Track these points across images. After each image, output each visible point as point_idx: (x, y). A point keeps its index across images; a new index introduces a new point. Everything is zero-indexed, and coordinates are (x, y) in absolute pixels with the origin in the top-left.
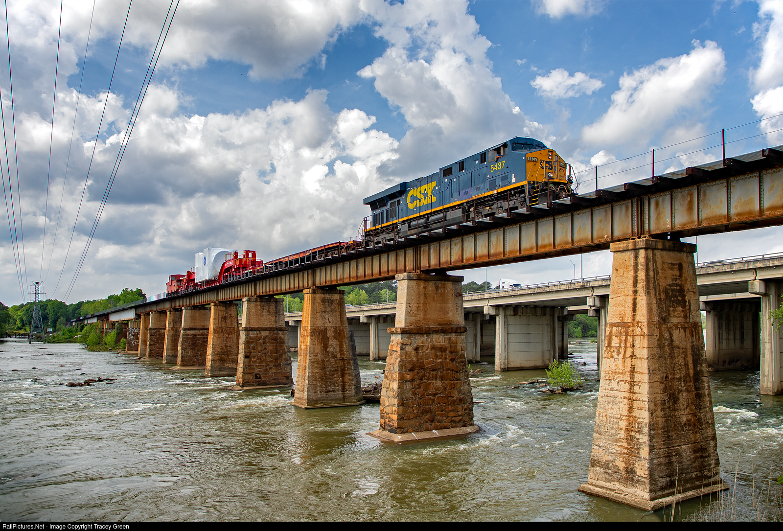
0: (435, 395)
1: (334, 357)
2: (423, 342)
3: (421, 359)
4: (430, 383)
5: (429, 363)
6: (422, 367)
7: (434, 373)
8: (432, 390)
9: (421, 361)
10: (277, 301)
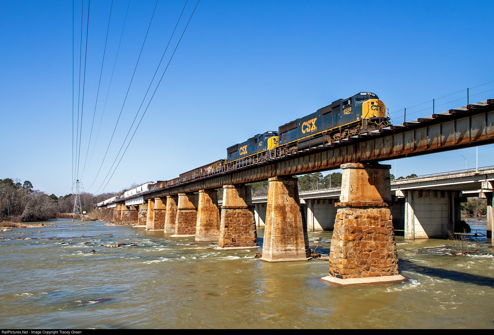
0: (370, 251)
1: (291, 226)
2: (361, 213)
3: (360, 225)
4: (367, 242)
5: (366, 228)
6: (360, 231)
7: (369, 235)
8: (368, 248)
9: (360, 227)
10: (246, 187)
